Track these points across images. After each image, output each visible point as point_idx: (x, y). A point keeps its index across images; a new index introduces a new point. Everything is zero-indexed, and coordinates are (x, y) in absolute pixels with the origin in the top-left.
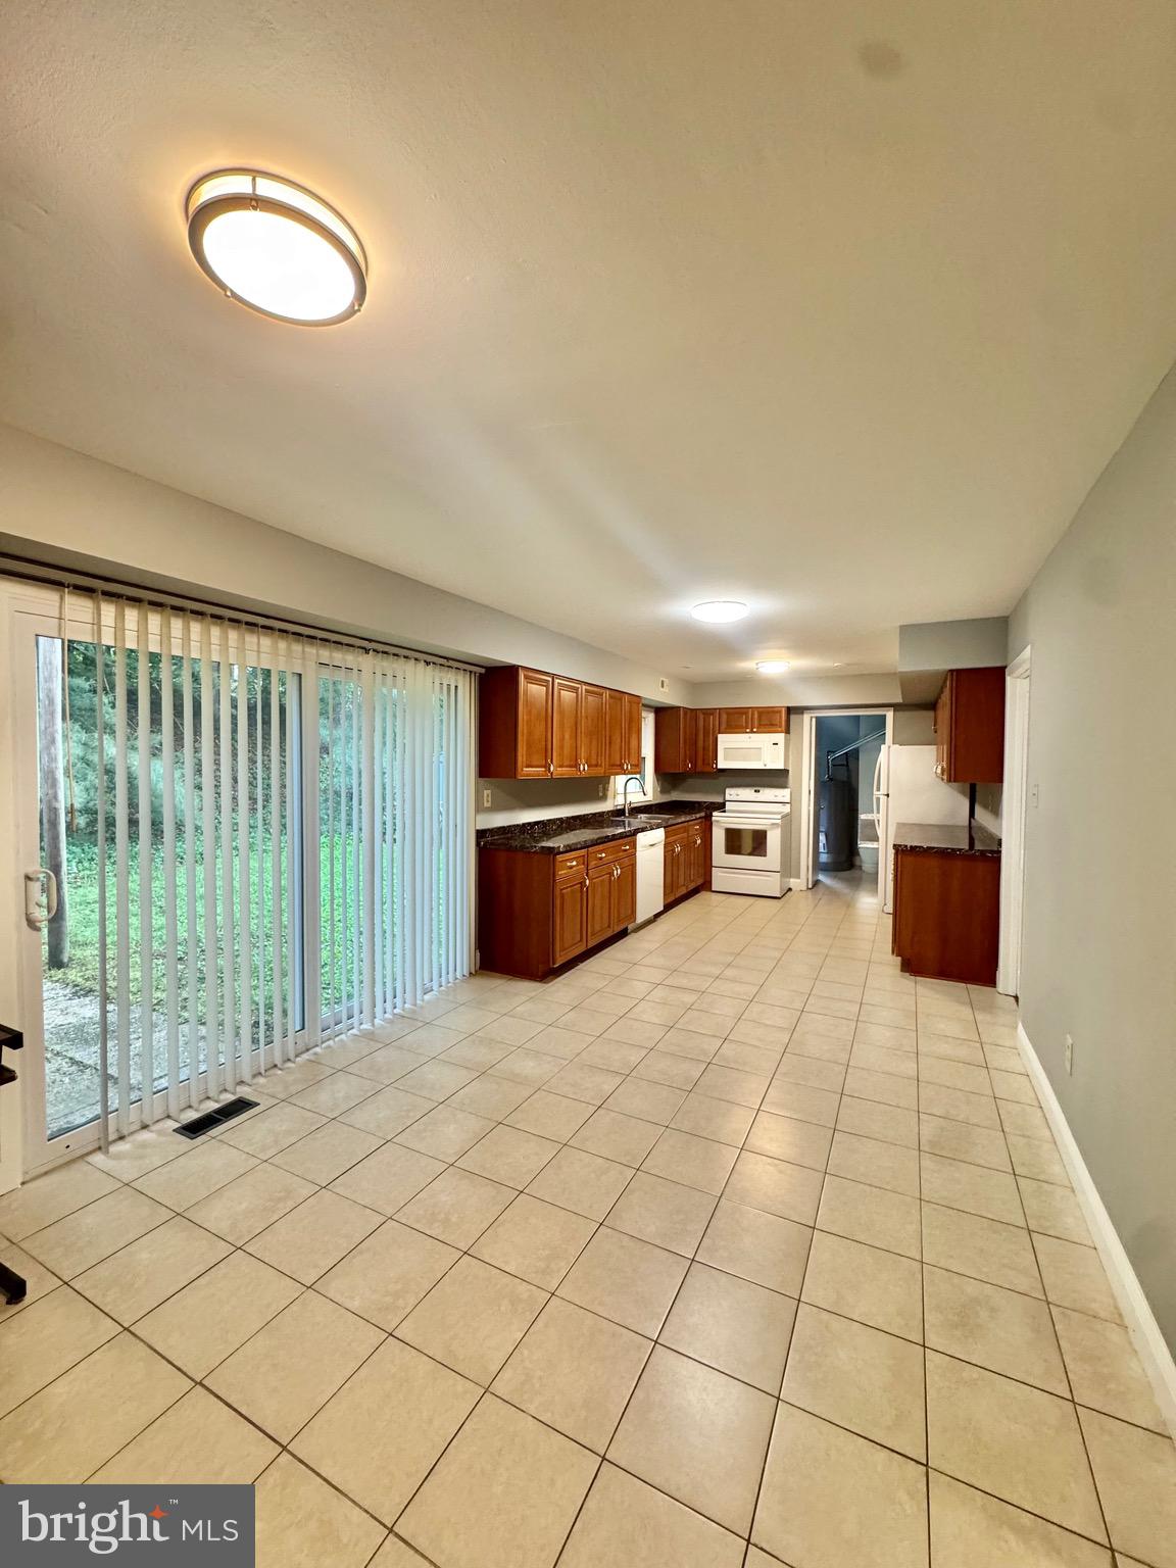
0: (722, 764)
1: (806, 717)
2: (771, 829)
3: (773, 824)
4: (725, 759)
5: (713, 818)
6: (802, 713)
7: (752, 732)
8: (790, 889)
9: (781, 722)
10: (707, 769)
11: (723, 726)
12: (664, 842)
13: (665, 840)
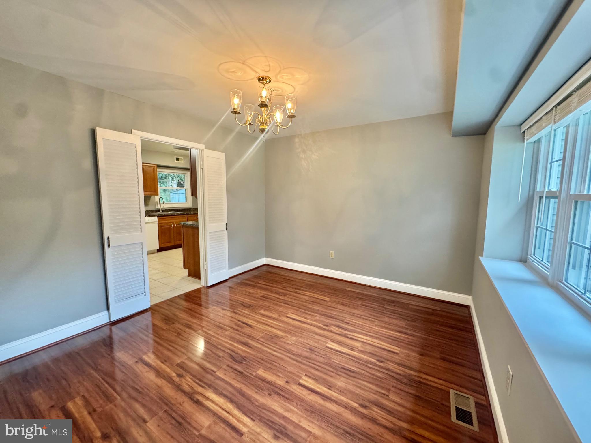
12: (157, 222)
13: (158, 221)
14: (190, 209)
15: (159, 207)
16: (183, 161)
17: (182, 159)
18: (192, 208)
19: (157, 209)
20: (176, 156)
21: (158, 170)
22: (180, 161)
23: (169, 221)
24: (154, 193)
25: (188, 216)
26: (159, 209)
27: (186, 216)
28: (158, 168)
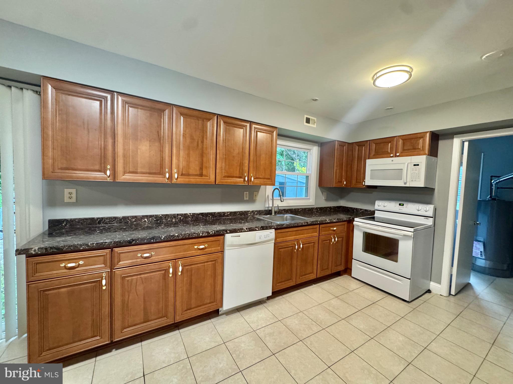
0: (368, 182)
1: (457, 142)
2: (403, 239)
3: (404, 235)
4: (372, 178)
5: (354, 223)
6: (453, 138)
7: (396, 156)
8: (429, 291)
9: (423, 147)
10: (359, 186)
11: (373, 153)
12: (274, 241)
13: (276, 239)
14: (312, 209)
15: (271, 205)
16: (315, 124)
17: (314, 120)
18: (315, 207)
19: (267, 209)
20: (307, 115)
21: (279, 142)
22: (312, 124)
23: (292, 238)
24: (268, 182)
25: (321, 226)
26: (270, 209)
27: (318, 226)
28: (278, 139)
